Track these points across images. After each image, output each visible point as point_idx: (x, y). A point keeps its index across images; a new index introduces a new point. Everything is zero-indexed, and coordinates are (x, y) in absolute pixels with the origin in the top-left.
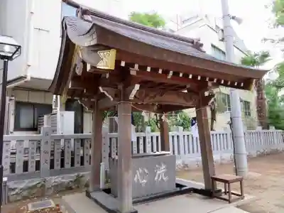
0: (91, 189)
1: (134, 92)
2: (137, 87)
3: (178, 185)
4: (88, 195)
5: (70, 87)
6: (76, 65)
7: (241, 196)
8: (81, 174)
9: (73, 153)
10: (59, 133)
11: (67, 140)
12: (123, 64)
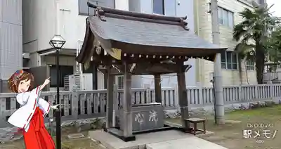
0: (107, 127)
1: (133, 68)
2: (134, 65)
3: (165, 126)
4: (105, 130)
5: (92, 60)
6: (96, 47)
7: (204, 132)
8: (99, 118)
9: (93, 104)
10: (82, 89)
11: (88, 94)
12: (125, 55)
